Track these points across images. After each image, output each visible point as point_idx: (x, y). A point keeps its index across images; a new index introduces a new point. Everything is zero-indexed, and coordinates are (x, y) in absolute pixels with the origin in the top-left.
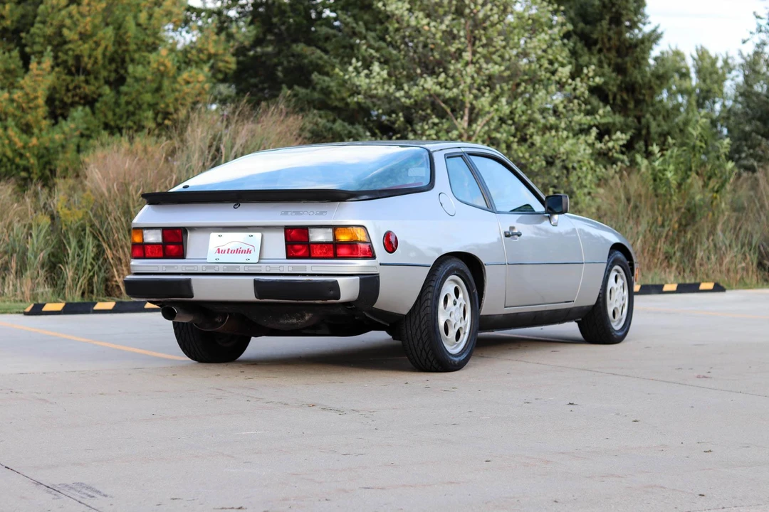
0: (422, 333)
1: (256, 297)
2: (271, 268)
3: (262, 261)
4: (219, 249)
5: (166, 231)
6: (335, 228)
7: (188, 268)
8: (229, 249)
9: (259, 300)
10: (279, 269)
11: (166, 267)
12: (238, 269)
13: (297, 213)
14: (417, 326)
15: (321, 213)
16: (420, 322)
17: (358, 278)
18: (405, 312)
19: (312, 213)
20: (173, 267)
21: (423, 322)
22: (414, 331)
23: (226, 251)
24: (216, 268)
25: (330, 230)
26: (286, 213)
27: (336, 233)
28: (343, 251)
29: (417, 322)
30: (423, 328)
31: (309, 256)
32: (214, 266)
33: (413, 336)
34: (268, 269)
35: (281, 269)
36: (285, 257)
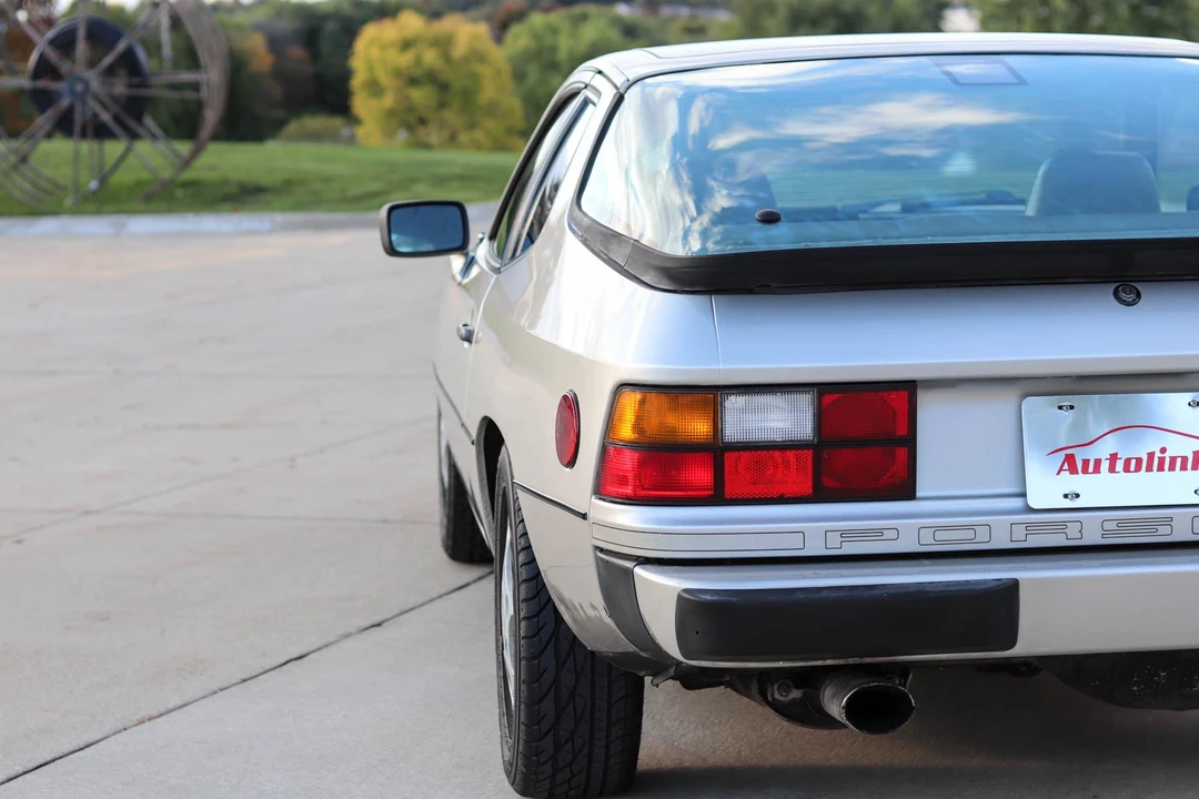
4: (1070, 459)
5: (832, 397)
7: (941, 535)
8: (1114, 458)
11: (843, 533)
12: (1164, 530)
20: (880, 531)
23: (1105, 465)
24: (1073, 531)
32: (1064, 523)
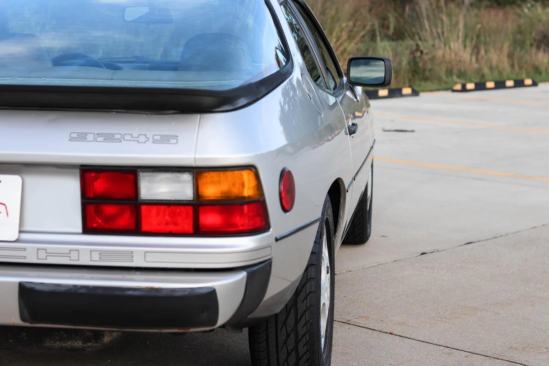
0: (297, 341)
1: (23, 319)
2: (48, 254)
3: (24, 236)
6: (197, 172)
9: (28, 325)
10: (68, 255)
13: (109, 138)
14: (289, 329)
15: (165, 139)
16: (297, 322)
17: (243, 275)
18: (278, 309)
19: (142, 139)
21: (303, 322)
22: (282, 338)
25: (187, 177)
26: (82, 137)
27: (200, 182)
28: (210, 219)
29: (291, 321)
30: (301, 331)
31: (136, 230)
33: (280, 346)
34: (42, 255)
35: (74, 256)
36: (80, 230)
